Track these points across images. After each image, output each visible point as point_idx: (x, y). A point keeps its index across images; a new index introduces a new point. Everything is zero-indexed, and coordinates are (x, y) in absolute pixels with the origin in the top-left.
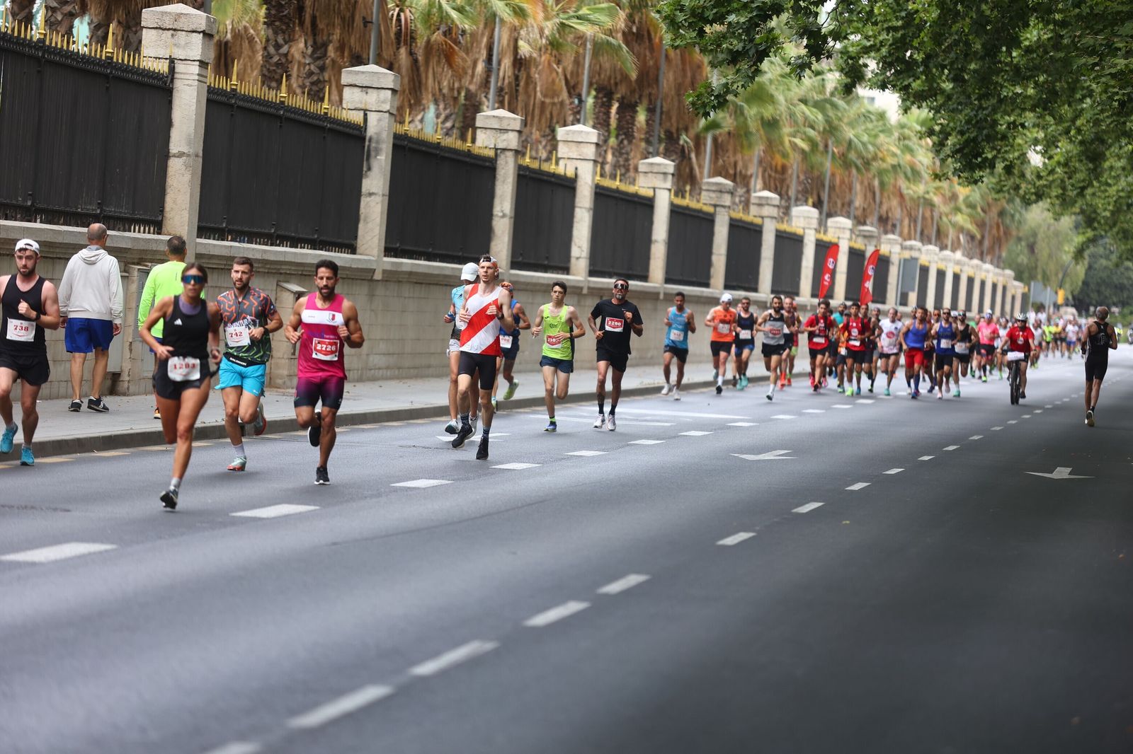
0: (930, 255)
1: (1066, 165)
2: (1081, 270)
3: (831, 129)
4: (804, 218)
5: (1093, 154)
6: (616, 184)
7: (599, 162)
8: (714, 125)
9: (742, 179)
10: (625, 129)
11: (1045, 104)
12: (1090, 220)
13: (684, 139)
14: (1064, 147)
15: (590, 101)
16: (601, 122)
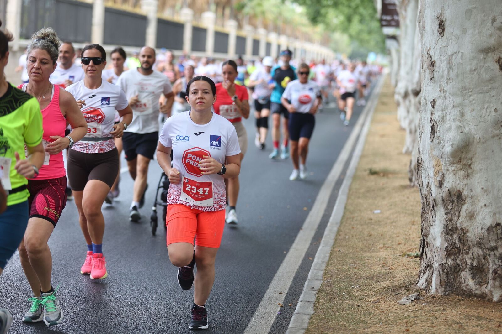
0: (308, 46)
1: (342, 23)
2: (349, 50)
3: (280, 14)
4: (273, 38)
5: (349, 19)
6: (220, 29)
7: (216, 23)
8: (248, 14)
9: (255, 27)
10: (223, 14)
11: (336, 5)
12: (351, 37)
13: (240, 17)
14: (342, 18)
15: (213, 7)
16: (216, 12)
